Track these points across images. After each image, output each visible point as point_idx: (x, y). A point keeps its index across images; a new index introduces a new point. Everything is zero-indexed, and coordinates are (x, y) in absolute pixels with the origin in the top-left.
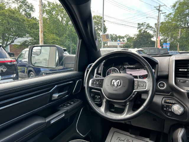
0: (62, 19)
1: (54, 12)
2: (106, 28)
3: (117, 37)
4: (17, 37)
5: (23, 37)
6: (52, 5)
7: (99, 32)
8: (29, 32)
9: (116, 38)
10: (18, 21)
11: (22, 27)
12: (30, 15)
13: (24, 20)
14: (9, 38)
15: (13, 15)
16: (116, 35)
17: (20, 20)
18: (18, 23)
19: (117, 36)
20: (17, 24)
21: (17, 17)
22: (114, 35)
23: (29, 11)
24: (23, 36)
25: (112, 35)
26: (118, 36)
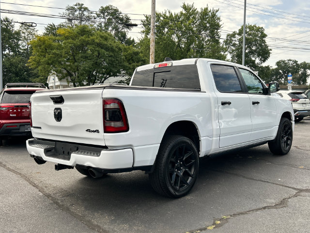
0: (180, 41)
1: (166, 30)
2: (269, 48)
3: (297, 64)
4: (108, 76)
5: (117, 76)
6: (164, 18)
7: (253, 59)
8: (127, 67)
9: (295, 69)
10: (112, 50)
11: (117, 60)
12: (124, 35)
13: (120, 49)
14: (96, 78)
15: (105, 43)
16: (296, 62)
17: (115, 50)
18: (111, 54)
19: (299, 63)
20: (111, 56)
21: (110, 44)
22: (291, 62)
23: (122, 29)
24: (118, 74)
25: (287, 62)
26: (301, 64)
